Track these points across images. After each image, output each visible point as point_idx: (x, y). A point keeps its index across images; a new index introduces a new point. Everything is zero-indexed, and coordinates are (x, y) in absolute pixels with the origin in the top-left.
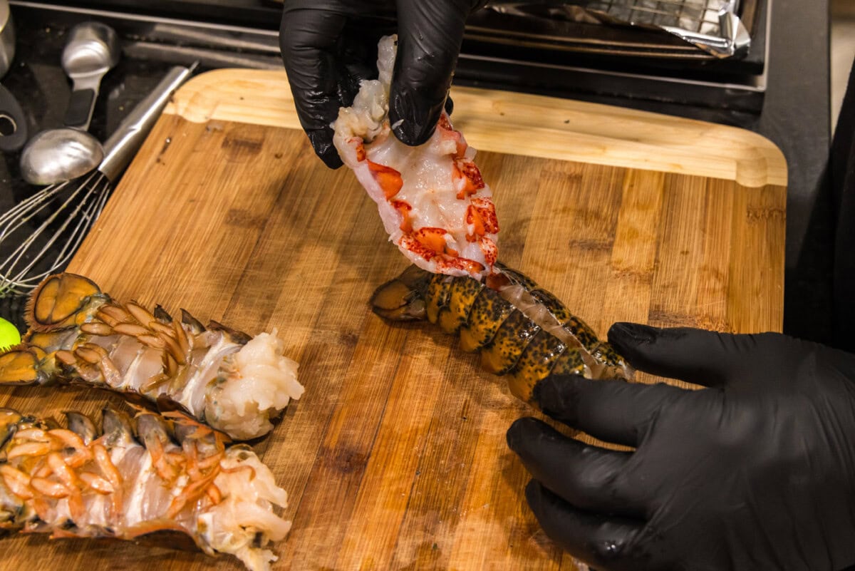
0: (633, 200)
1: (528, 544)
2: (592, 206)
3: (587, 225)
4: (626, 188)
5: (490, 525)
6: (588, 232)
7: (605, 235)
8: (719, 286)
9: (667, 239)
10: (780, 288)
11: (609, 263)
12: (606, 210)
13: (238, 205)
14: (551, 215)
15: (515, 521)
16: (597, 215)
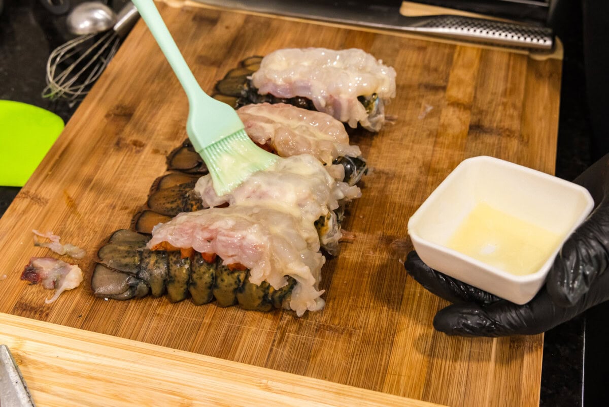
0: (460, 62)
1: (390, 246)
2: (433, 65)
3: (429, 75)
4: (456, 56)
5: (366, 235)
6: (430, 79)
7: (442, 81)
8: (516, 114)
9: (482, 85)
10: (556, 116)
11: (444, 97)
12: (442, 68)
13: (203, 53)
14: (406, 68)
15: (382, 234)
16: (436, 70)
